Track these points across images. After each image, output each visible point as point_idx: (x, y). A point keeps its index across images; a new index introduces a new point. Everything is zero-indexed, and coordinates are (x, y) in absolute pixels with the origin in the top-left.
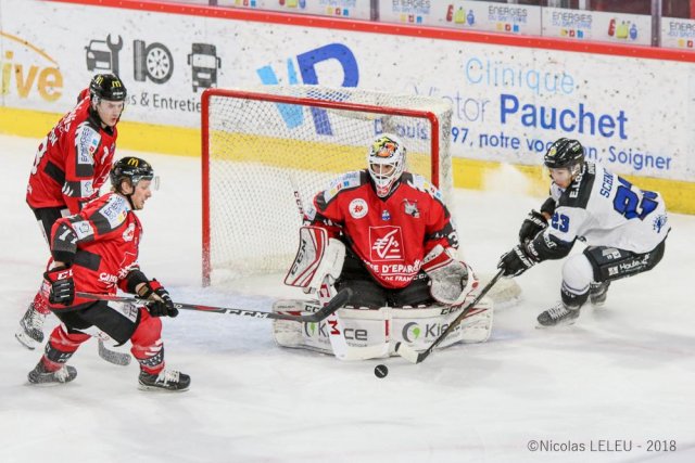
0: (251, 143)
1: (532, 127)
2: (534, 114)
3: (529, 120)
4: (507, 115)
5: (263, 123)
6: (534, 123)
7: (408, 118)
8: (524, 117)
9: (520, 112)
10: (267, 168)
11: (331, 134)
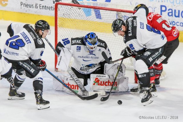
0: (71, 22)
1: (171, 17)
2: (172, 12)
3: (170, 14)
4: (163, 13)
5: (78, 15)
6: (172, 15)
7: (128, 13)
8: (169, 13)
9: (167, 12)
10: (78, 30)
11: (101, 19)
